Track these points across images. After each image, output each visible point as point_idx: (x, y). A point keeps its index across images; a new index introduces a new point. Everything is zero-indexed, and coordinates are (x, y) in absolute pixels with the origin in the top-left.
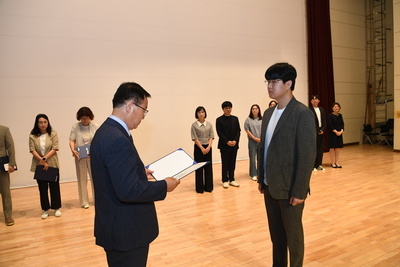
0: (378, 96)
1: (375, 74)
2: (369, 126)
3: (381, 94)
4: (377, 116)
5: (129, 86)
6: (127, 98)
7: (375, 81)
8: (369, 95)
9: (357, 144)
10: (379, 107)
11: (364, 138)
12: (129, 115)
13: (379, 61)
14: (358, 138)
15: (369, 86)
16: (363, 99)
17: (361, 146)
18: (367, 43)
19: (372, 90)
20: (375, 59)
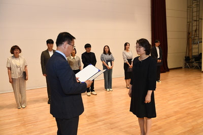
0: (194, 39)
1: (192, 26)
2: (189, 57)
3: (196, 38)
4: (193, 51)
5: (64, 34)
6: (64, 41)
7: (192, 30)
8: (188, 39)
9: (181, 68)
10: (194, 46)
11: (185, 64)
12: (66, 49)
13: (195, 18)
14: (182, 64)
15: (189, 33)
16: (185, 41)
17: (183, 69)
18: (188, 7)
19: (190, 35)
20: (193, 17)
